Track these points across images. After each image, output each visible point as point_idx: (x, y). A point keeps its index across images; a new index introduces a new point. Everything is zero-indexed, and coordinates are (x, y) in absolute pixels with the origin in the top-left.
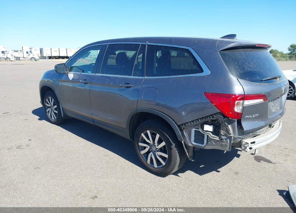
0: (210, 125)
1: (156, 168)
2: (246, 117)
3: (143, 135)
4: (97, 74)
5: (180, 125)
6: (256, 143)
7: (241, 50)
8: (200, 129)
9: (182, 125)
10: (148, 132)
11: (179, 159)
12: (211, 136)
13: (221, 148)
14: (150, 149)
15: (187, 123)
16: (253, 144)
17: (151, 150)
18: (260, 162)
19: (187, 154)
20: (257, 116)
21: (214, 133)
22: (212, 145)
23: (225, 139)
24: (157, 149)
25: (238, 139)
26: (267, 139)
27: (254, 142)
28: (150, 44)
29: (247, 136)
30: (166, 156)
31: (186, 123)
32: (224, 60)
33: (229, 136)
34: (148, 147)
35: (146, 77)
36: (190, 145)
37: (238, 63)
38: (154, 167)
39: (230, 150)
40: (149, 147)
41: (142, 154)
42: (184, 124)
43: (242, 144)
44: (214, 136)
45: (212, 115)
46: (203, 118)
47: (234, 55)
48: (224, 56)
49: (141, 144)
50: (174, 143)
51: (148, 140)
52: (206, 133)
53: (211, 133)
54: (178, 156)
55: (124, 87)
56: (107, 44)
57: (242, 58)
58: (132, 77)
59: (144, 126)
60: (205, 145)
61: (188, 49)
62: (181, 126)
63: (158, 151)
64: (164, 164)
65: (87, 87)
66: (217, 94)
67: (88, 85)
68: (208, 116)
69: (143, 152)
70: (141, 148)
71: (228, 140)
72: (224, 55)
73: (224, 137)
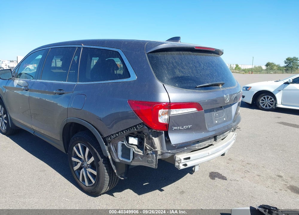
0: (135, 137)
1: (87, 186)
2: (175, 128)
3: (75, 148)
4: (38, 80)
5: (105, 138)
6: (191, 159)
7: (175, 53)
8: (125, 142)
9: (108, 137)
10: (79, 145)
11: (108, 177)
12: (135, 150)
13: (148, 164)
14: (82, 164)
15: (113, 135)
16: (188, 160)
17: (83, 166)
18: (214, 179)
19: (115, 171)
20: (189, 127)
21: (139, 146)
22: (139, 160)
23: (151, 154)
24: (88, 164)
25: (166, 154)
26: (208, 155)
27: (189, 158)
28: (85, 46)
29: (180, 150)
30: (95, 173)
31: (111, 135)
32: (151, 63)
33: (154, 150)
34: (79, 163)
35: (78, 83)
36: (117, 160)
37: (167, 68)
38: (85, 186)
39: (157, 167)
40: (81, 162)
41: (75, 170)
42: (110, 136)
43: (176, 160)
44: (139, 150)
45: (136, 126)
46: (127, 129)
47: (164, 58)
48: (151, 59)
49: (74, 159)
50: (102, 158)
51: (80, 155)
52: (131, 147)
53: (135, 147)
54: (107, 174)
55: (58, 94)
56: (49, 47)
57: (174, 62)
58: (66, 83)
59: (75, 138)
60: (131, 160)
61: (118, 52)
62: (107, 139)
63: (89, 167)
64: (93, 182)
65: (27, 94)
66: (140, 101)
67: (28, 92)
68: (132, 127)
69: (76, 168)
70: (74, 163)
71: (154, 155)
72: (152, 57)
73: (149, 152)
